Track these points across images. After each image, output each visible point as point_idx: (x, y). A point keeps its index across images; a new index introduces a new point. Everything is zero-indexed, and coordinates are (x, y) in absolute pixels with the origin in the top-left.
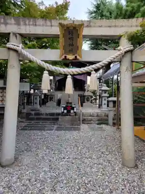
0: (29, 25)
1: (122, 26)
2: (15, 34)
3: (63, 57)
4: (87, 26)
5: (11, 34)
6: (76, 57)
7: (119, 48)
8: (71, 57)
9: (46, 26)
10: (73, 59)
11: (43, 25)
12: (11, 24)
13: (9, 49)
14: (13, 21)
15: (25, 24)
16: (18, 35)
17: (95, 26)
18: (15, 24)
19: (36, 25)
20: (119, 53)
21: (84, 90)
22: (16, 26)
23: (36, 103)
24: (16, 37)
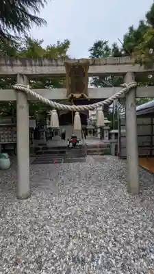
0: (35, 65)
1: (125, 64)
2: (22, 75)
3: (70, 95)
4: (93, 65)
5: (18, 76)
6: (82, 95)
7: (123, 85)
8: (77, 96)
9: (53, 65)
10: (81, 97)
11: (49, 65)
12: (17, 66)
13: (17, 90)
14: (19, 62)
15: (31, 65)
16: (25, 76)
17: (100, 65)
18: (21, 66)
19: (42, 65)
20: (124, 89)
21: (86, 124)
22: (22, 68)
23: (43, 138)
24: (23, 77)
